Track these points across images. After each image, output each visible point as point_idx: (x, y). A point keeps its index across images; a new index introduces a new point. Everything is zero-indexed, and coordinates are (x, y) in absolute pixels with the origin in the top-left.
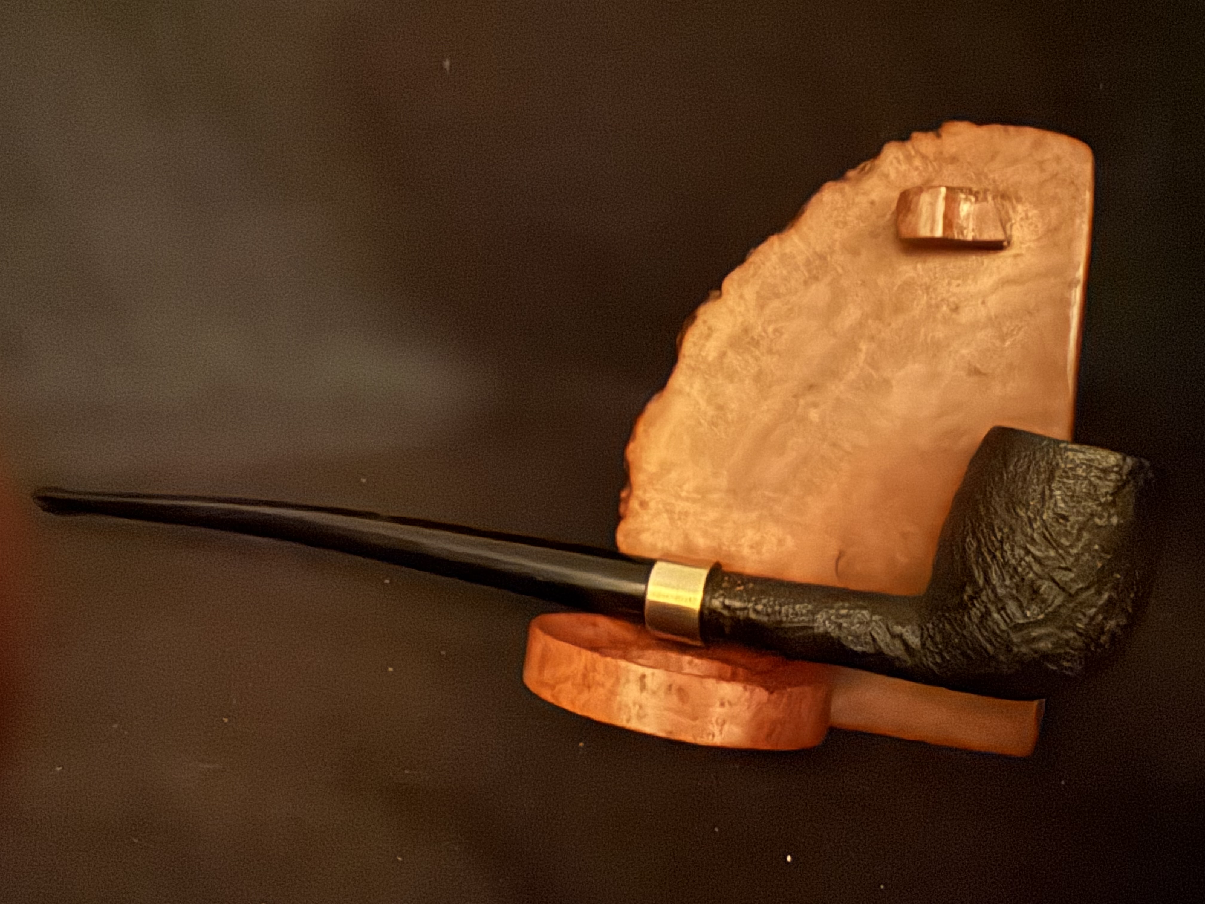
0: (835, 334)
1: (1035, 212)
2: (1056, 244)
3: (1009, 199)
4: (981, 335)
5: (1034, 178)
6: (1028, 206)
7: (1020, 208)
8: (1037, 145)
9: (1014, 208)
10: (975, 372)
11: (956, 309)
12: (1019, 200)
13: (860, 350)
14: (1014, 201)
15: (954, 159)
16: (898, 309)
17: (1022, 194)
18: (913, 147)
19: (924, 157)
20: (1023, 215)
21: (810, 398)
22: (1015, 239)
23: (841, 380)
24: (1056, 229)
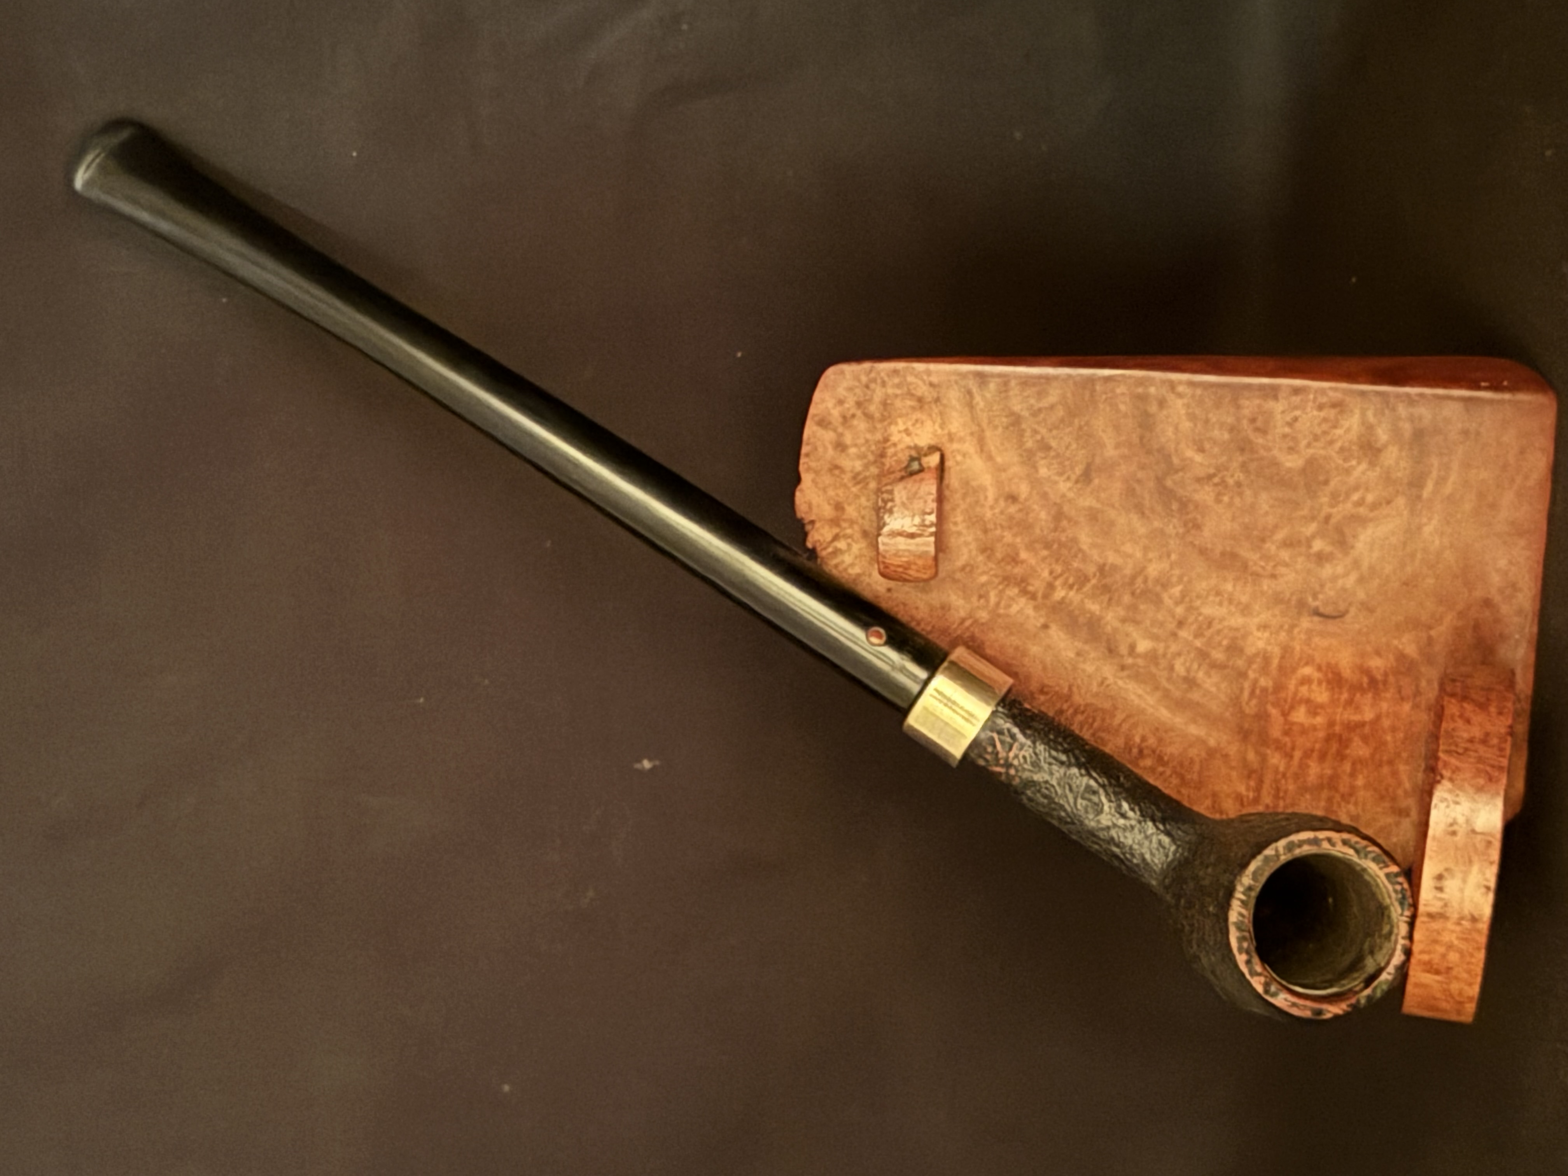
0: (1045, 627)
1: (900, 421)
2: (937, 400)
3: (884, 448)
4: (1043, 472)
5: (861, 424)
6: (893, 429)
7: (895, 438)
8: (823, 423)
9: (895, 445)
10: (1086, 477)
11: (1012, 498)
12: (886, 440)
13: (1063, 598)
14: (889, 444)
15: (839, 507)
16: (1014, 560)
17: (878, 436)
18: (825, 549)
19: (836, 538)
20: (904, 435)
21: (1123, 649)
22: (933, 442)
23: (1100, 619)
24: (920, 400)
